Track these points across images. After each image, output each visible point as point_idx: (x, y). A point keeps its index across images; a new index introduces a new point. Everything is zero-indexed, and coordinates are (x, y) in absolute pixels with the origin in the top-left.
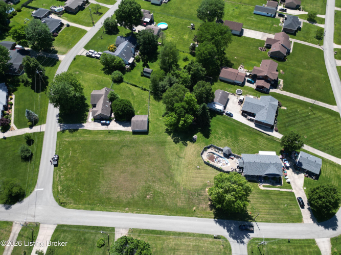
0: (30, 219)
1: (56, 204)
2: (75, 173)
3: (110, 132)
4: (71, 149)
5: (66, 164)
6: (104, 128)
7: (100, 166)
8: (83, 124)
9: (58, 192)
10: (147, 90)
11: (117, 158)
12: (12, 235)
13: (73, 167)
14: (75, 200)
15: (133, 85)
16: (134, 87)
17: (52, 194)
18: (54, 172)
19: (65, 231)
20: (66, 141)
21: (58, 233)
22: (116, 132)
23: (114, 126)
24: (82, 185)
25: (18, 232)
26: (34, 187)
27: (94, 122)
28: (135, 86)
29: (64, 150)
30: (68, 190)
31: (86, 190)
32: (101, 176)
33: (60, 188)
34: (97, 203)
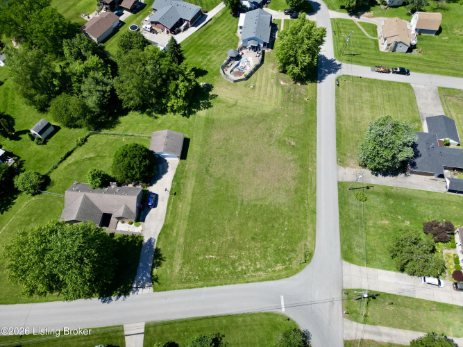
0: (338, 308)
1: (309, 269)
2: (253, 244)
3: (175, 193)
4: (201, 258)
5: (233, 262)
6: (162, 205)
7: (242, 204)
8: (146, 240)
9: (286, 269)
11: (228, 182)
12: (366, 337)
13: (240, 249)
14: (300, 239)
15: (65, 158)
16: (70, 157)
17: (290, 278)
18: (247, 282)
19: (350, 248)
20: (181, 270)
21: (354, 257)
22: (175, 183)
23: (161, 188)
24: (275, 231)
25: (361, 326)
26: (277, 315)
27: (143, 221)
28: (69, 154)
29: (203, 270)
30: (286, 252)
31: (283, 224)
32: (259, 203)
33: (279, 267)
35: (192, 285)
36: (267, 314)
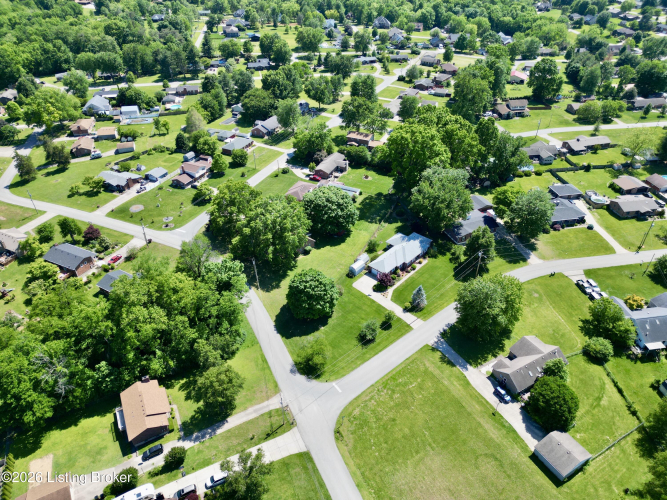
0: (294, 409)
1: (332, 426)
2: (391, 415)
3: (495, 415)
4: (419, 380)
5: (393, 391)
6: (493, 400)
7: (430, 445)
8: (468, 366)
9: (350, 414)
10: (638, 418)
11: (466, 461)
12: (266, 403)
13: (397, 405)
14: (355, 448)
15: (616, 385)
16: (615, 390)
17: (342, 408)
18: (372, 386)
19: (305, 468)
20: (425, 365)
21: (297, 461)
22: (507, 425)
23: (512, 413)
24: (382, 440)
25: (272, 408)
26: (336, 379)
27: (488, 378)
28: (620, 391)
29: (409, 373)
30: (361, 426)
31: (380, 451)
32: (417, 457)
33: (357, 412)
34: (372, 488)
35: (408, 361)
36: (343, 376)
